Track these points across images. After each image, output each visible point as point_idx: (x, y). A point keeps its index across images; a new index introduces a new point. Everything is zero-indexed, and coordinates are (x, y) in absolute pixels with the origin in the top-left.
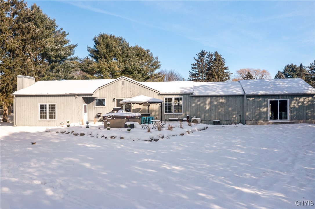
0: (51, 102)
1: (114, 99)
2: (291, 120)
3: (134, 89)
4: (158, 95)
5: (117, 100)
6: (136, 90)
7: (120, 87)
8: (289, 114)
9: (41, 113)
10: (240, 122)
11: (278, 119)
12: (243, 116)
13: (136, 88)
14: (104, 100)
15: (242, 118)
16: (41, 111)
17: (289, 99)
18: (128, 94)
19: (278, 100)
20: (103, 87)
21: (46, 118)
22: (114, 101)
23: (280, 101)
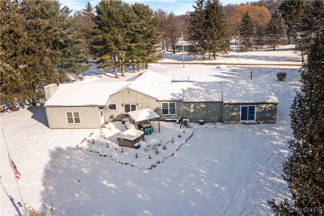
0: (75, 111)
1: (123, 104)
2: (257, 121)
3: (137, 96)
4: (156, 101)
5: (125, 105)
6: (139, 97)
7: (126, 95)
8: (255, 117)
9: (68, 119)
10: (219, 121)
11: (247, 120)
12: (221, 116)
13: (139, 96)
14: (115, 105)
15: (221, 118)
16: (68, 117)
17: (256, 106)
18: (133, 101)
19: (248, 106)
20: (113, 95)
21: (73, 122)
22: (123, 106)
23: (249, 106)
